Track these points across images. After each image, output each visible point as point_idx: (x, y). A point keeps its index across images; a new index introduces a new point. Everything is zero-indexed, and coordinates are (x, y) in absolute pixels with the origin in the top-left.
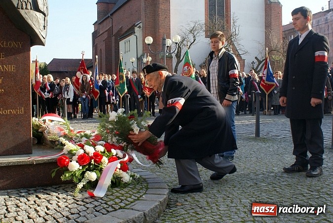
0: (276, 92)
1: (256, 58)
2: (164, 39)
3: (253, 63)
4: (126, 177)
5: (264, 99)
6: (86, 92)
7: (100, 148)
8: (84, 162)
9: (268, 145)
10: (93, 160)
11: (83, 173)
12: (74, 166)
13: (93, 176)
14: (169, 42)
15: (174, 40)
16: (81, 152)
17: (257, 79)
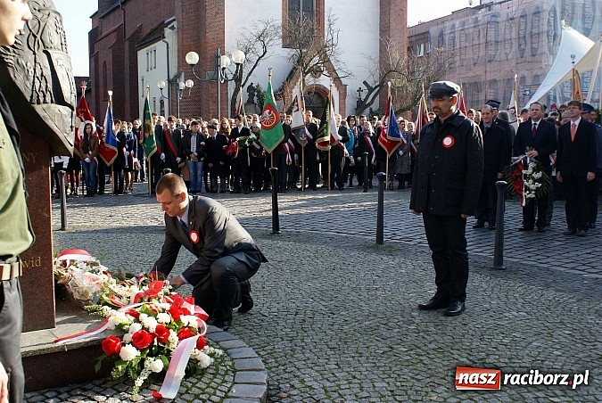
0: (401, 153)
1: (365, 83)
2: (218, 57)
3: (360, 90)
4: (206, 361)
5: (382, 164)
6: (90, 153)
7: (165, 318)
8: (144, 344)
9: (397, 260)
10: (155, 340)
11: (143, 361)
12: (130, 353)
13: (157, 365)
14: (225, 61)
15: (234, 60)
16: (137, 327)
17: (372, 131)
